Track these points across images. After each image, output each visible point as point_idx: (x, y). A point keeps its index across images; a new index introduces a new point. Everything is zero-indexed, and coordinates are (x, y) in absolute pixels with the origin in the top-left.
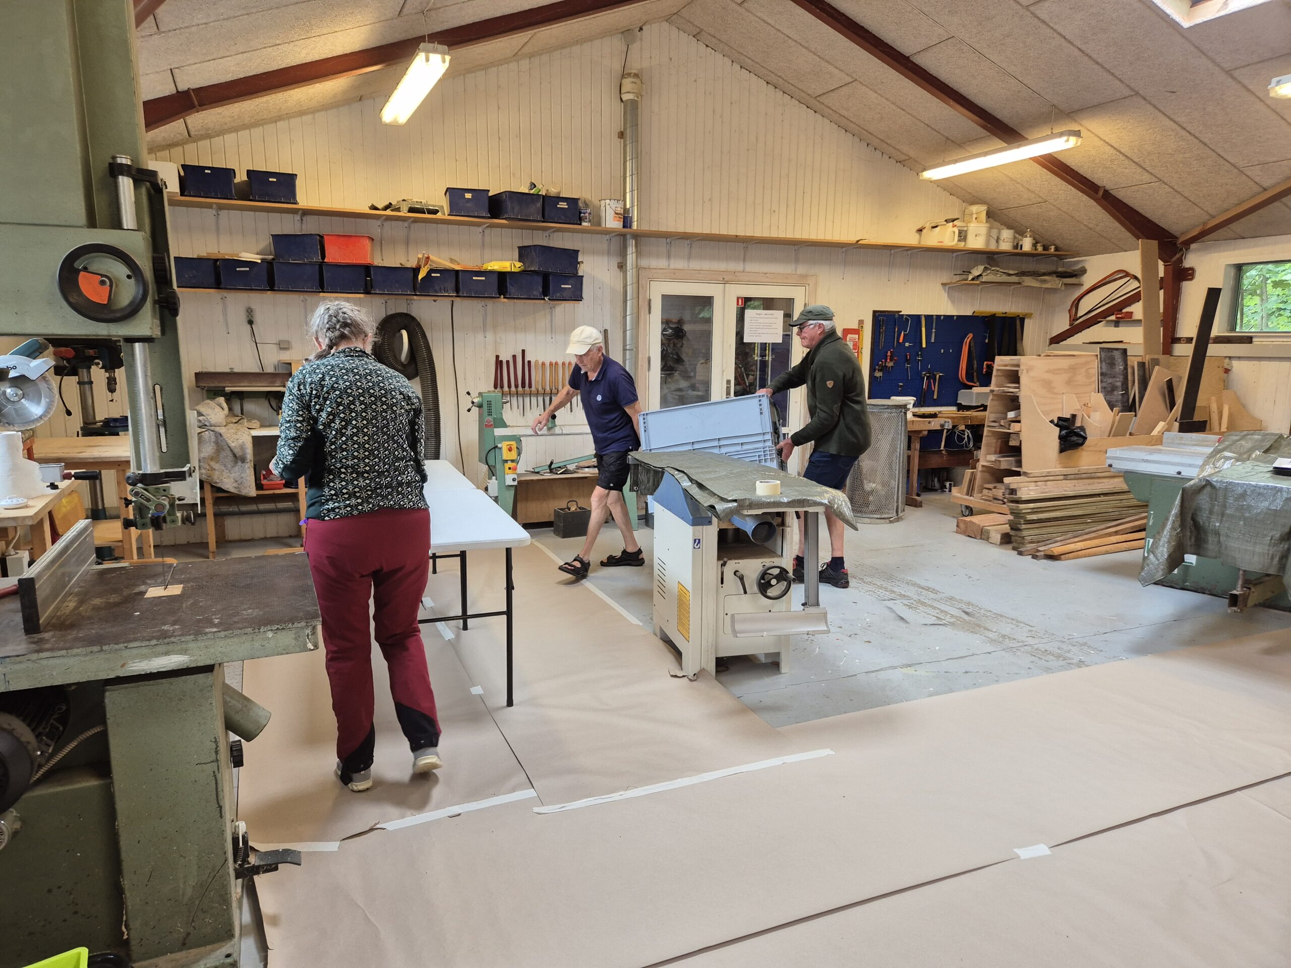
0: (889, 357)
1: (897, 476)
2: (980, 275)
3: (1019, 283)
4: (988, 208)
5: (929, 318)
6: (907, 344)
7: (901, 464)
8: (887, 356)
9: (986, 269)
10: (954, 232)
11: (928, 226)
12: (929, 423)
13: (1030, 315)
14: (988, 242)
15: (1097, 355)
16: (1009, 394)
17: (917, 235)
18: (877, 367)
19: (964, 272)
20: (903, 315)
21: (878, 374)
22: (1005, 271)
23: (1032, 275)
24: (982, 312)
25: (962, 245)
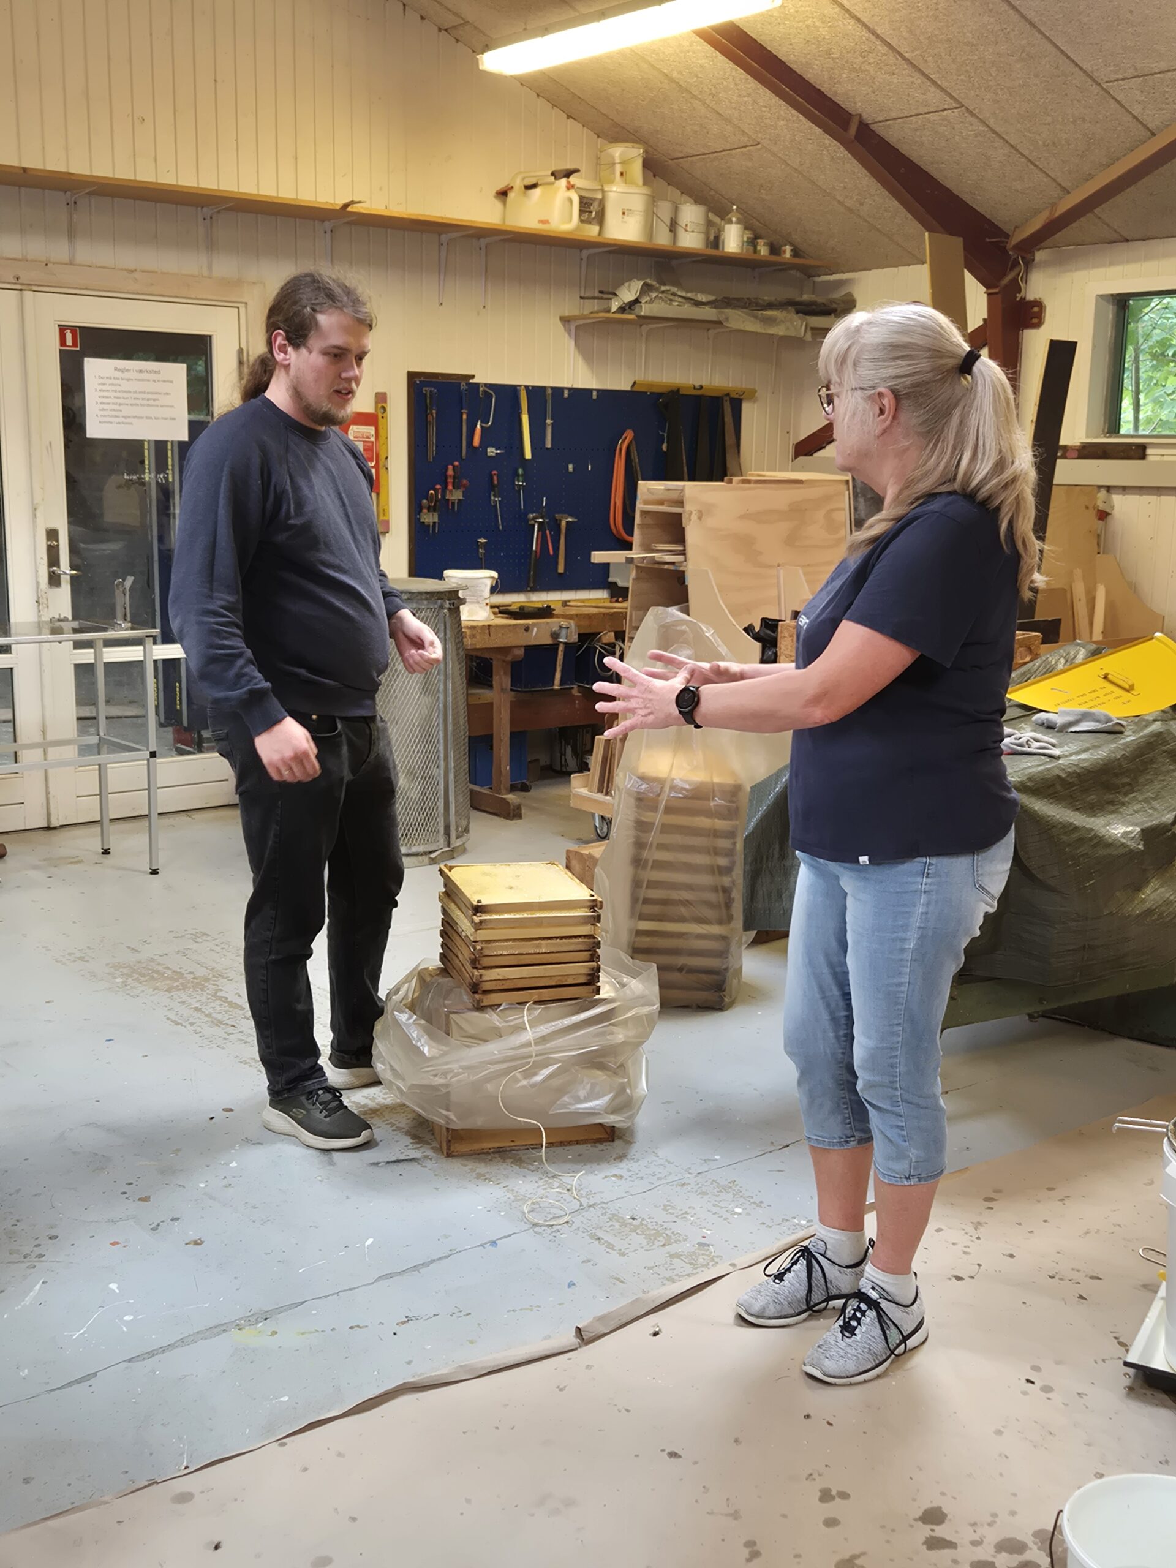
0: (450, 480)
2: (637, 301)
3: (721, 324)
4: (646, 152)
5: (536, 393)
6: (491, 451)
8: (446, 477)
9: (646, 288)
10: (570, 201)
11: (518, 184)
13: (752, 395)
14: (649, 229)
16: (666, 567)
17: (498, 204)
18: (425, 501)
19: (601, 292)
20: (477, 385)
21: (429, 518)
22: (689, 295)
23: (744, 307)
24: (651, 385)
25: (592, 231)
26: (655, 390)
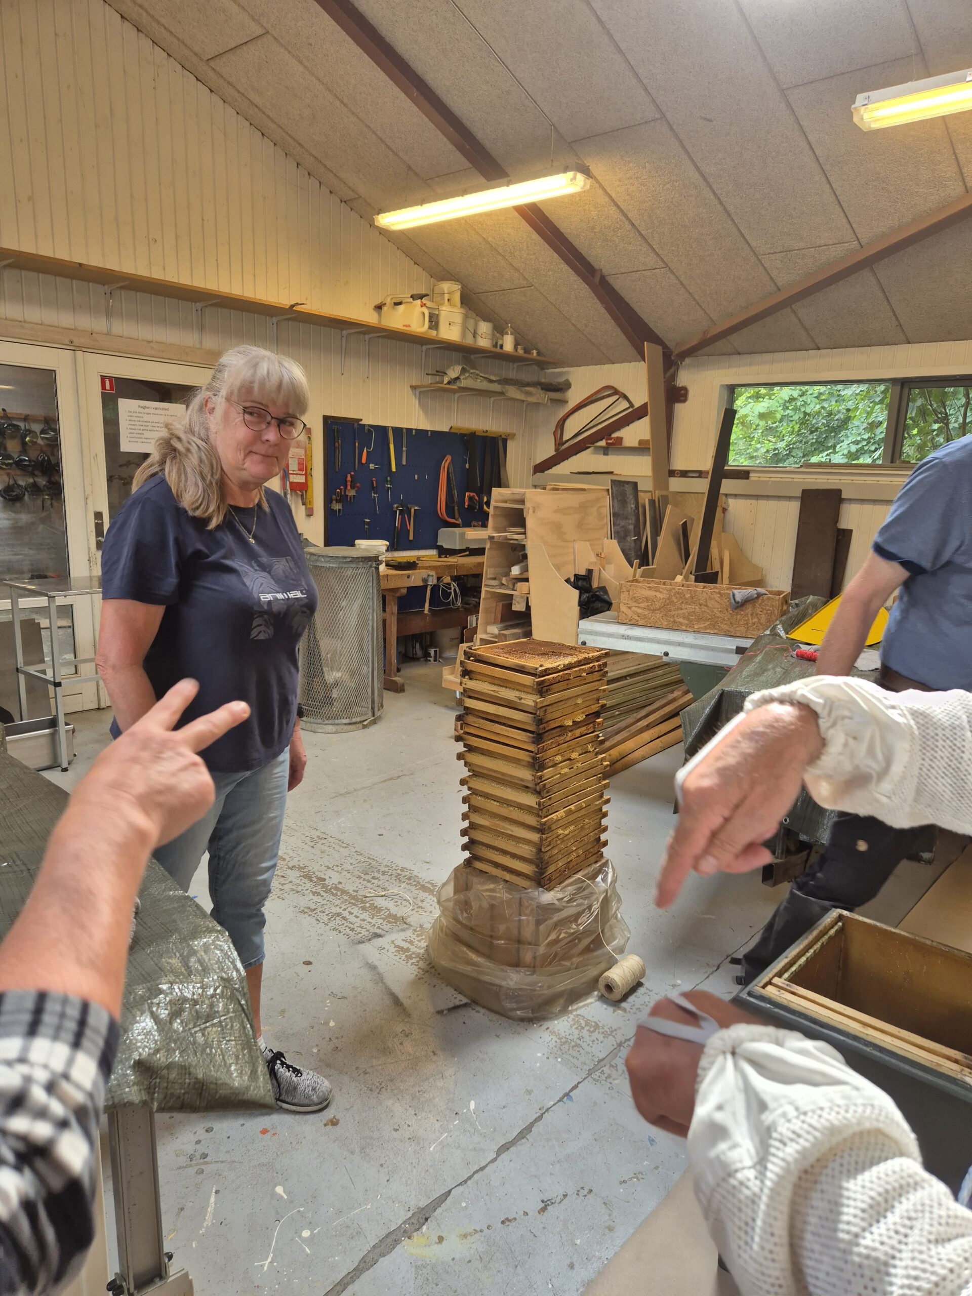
0: (349, 483)
1: (370, 660)
2: (458, 378)
3: (502, 393)
4: (462, 287)
5: (397, 431)
6: (372, 466)
7: (375, 642)
8: (346, 482)
9: (463, 370)
10: (424, 314)
11: (388, 301)
12: (408, 577)
13: (513, 436)
14: (463, 334)
15: (608, 490)
16: (512, 542)
17: (375, 315)
18: (334, 497)
19: (437, 371)
20: (364, 425)
21: (337, 506)
22: (486, 375)
23: (514, 385)
24: (460, 429)
25: (433, 333)
26: (463, 432)
